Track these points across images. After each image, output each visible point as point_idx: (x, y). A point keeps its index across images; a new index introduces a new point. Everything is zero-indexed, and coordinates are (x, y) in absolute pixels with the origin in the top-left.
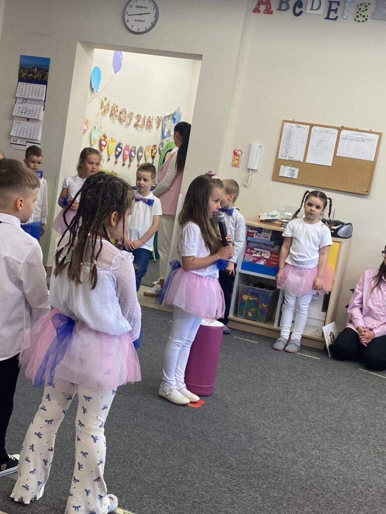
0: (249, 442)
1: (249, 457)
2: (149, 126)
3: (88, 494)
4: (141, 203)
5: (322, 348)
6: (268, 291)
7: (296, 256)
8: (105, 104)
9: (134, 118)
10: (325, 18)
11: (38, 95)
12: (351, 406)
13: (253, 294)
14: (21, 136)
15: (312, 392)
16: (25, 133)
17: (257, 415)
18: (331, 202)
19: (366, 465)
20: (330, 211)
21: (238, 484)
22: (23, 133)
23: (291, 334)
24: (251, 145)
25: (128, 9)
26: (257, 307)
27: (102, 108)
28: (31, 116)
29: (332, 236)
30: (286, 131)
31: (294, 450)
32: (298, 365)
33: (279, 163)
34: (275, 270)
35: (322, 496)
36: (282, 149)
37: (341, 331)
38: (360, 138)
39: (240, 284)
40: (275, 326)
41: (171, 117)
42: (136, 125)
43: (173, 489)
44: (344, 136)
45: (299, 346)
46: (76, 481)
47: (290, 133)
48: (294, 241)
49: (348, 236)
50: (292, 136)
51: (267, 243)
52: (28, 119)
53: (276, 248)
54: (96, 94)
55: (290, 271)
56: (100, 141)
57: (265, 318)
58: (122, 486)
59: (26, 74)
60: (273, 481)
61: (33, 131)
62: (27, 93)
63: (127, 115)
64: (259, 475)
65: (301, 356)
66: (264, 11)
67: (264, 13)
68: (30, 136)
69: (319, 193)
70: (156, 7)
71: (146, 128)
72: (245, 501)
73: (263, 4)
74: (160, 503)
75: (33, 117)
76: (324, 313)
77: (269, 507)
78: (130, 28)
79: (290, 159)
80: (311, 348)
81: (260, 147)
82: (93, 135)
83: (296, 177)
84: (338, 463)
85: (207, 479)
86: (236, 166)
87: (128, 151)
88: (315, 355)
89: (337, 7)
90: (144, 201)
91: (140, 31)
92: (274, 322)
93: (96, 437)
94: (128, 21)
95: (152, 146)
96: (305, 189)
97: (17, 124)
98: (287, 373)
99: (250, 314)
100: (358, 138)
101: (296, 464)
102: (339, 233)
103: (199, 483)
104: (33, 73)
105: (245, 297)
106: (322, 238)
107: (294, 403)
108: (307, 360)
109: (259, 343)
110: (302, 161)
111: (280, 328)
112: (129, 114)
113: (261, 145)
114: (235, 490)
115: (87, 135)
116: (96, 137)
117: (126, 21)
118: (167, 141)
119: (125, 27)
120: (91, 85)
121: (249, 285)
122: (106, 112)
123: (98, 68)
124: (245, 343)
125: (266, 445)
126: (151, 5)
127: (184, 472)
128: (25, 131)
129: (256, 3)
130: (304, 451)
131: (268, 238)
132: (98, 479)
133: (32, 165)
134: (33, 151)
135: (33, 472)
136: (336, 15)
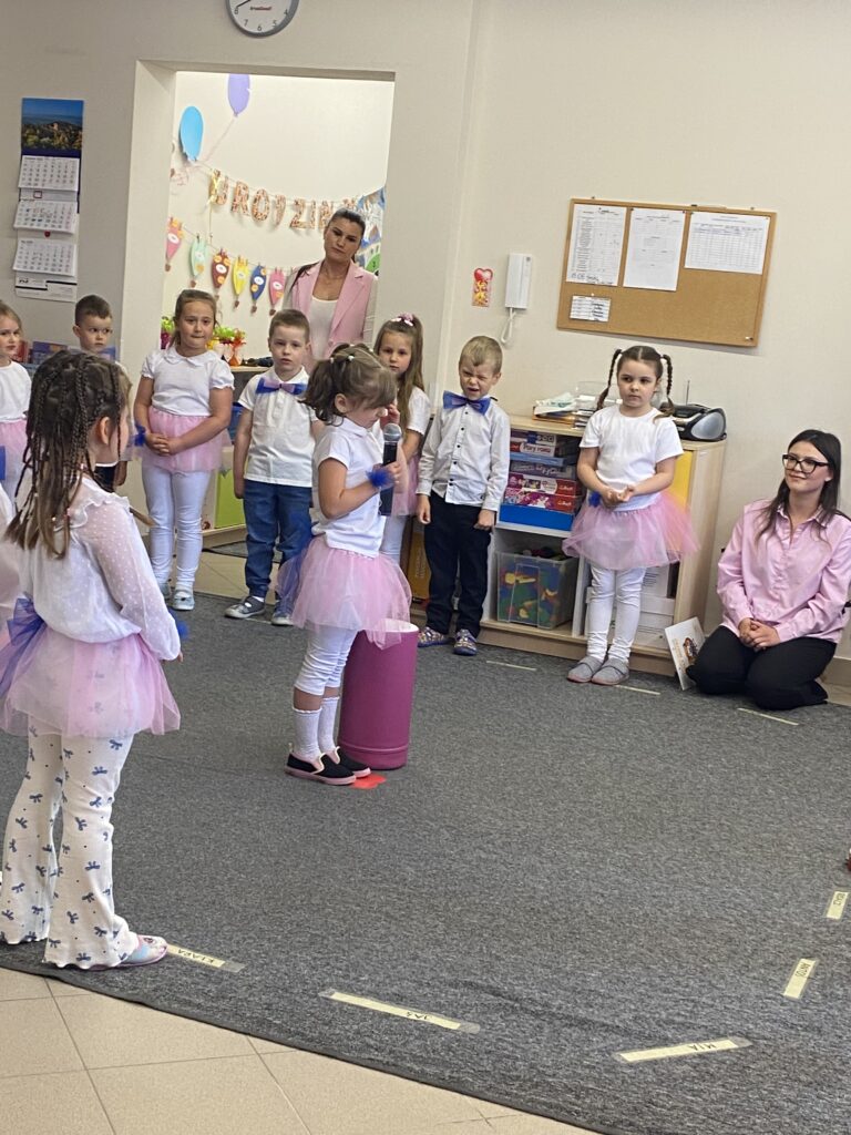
0: (454, 841)
3: (73, 922)
4: (281, 394)
6: (554, 562)
8: (217, 185)
9: (287, 209)
11: (64, 182)
12: (690, 775)
13: (527, 572)
14: (35, 270)
15: (618, 755)
16: (44, 262)
17: (485, 797)
18: (669, 364)
20: (670, 381)
21: (407, 907)
22: (40, 264)
24: (508, 258)
26: (536, 598)
27: (210, 195)
28: (53, 226)
29: (681, 438)
30: (578, 222)
31: (539, 852)
33: (569, 292)
36: (574, 261)
38: (732, 227)
40: (575, 635)
41: (378, 196)
42: (294, 224)
44: (698, 226)
47: (587, 226)
50: (592, 232)
51: (548, 463)
53: (569, 473)
56: (214, 265)
57: (554, 618)
60: (477, 901)
62: (41, 177)
63: (270, 204)
64: (454, 892)
65: (622, 690)
68: (53, 269)
72: (411, 932)
75: (58, 229)
76: (672, 600)
78: (242, 24)
79: (591, 281)
80: (647, 673)
81: (528, 259)
82: (195, 254)
83: (605, 319)
84: (621, 871)
85: (351, 901)
86: (482, 303)
87: (281, 282)
88: (653, 686)
90: (286, 389)
91: (263, 31)
92: (571, 625)
93: (83, 820)
94: (236, 10)
97: (25, 246)
98: (577, 722)
99: (523, 614)
100: (727, 227)
101: (534, 873)
103: (334, 910)
104: (52, 136)
105: (511, 579)
107: (571, 775)
108: (631, 696)
109: (539, 670)
110: (615, 284)
112: (274, 202)
113: (530, 256)
114: (397, 916)
115: (181, 255)
116: (202, 259)
117: (233, 11)
118: (372, 251)
119: (230, 24)
120: (181, 147)
121: (521, 554)
122: (220, 201)
123: (194, 109)
124: (507, 672)
125: (485, 846)
127: (309, 892)
128: (44, 258)
130: (558, 853)
131: (549, 451)
132: (90, 897)
133: (92, 337)
134: (91, 307)
135: (18, 888)
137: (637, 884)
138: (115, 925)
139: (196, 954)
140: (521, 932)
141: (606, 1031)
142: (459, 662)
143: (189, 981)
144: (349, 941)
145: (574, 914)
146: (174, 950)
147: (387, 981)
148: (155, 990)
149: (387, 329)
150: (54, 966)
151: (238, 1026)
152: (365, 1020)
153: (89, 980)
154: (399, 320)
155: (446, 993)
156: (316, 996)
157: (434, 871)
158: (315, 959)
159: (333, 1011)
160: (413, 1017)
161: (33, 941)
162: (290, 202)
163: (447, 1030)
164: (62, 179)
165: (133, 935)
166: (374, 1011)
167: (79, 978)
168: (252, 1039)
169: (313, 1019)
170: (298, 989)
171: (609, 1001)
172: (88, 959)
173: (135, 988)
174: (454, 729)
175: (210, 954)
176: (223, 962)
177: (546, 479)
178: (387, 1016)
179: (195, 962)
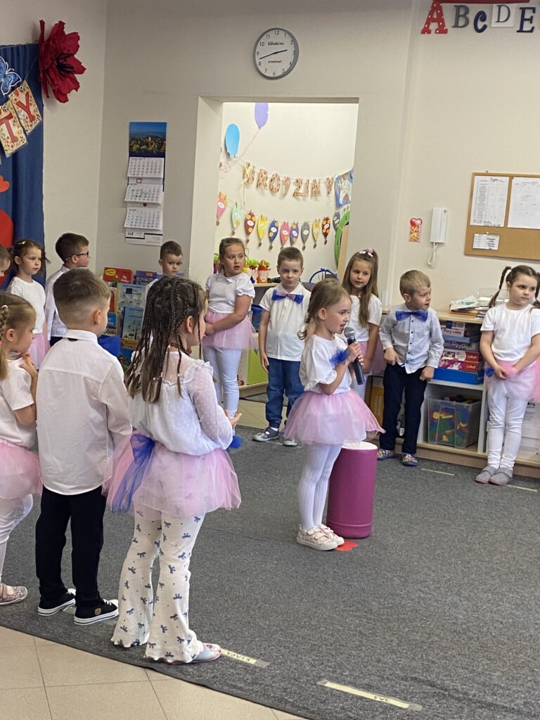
0: (403, 585)
1: (396, 601)
2: (316, 193)
3: (164, 632)
4: (287, 301)
6: (467, 405)
7: (502, 355)
8: (248, 171)
9: (291, 185)
10: (518, 31)
11: (155, 172)
13: (447, 411)
14: (137, 227)
15: (510, 530)
16: (142, 222)
17: (423, 557)
21: (373, 628)
22: (140, 223)
24: (432, 211)
25: (259, 50)
26: (454, 428)
27: (244, 178)
28: (148, 200)
30: (477, 187)
31: (458, 594)
32: (502, 499)
33: (472, 231)
36: (475, 212)
39: (429, 399)
40: (480, 452)
41: (348, 177)
42: (296, 194)
43: (291, 633)
45: (511, 475)
47: (483, 189)
50: (486, 194)
51: (460, 341)
52: (145, 205)
53: (474, 347)
56: (246, 221)
57: (465, 441)
60: (419, 625)
61: (151, 219)
62: (141, 170)
63: (281, 183)
64: (404, 619)
65: (511, 488)
66: (436, 30)
67: (436, 33)
68: (148, 226)
70: (294, 41)
71: (312, 196)
72: (376, 644)
74: (272, 645)
75: (151, 201)
77: (403, 649)
78: (263, 72)
79: (486, 224)
80: (528, 477)
81: (445, 211)
82: (235, 214)
83: (496, 248)
85: (336, 623)
86: (415, 240)
87: (287, 230)
88: (533, 486)
89: (532, 14)
90: (290, 297)
91: (276, 75)
92: (477, 446)
93: (175, 568)
94: (260, 63)
95: (322, 219)
96: (503, 264)
97: (131, 212)
98: (483, 509)
99: (445, 438)
101: (456, 607)
103: (325, 628)
104: (147, 145)
105: (436, 416)
107: (479, 544)
108: (518, 492)
109: (456, 475)
110: (502, 226)
112: (283, 181)
113: (446, 209)
114: (367, 633)
115: (226, 216)
116: (239, 217)
117: (258, 64)
118: (345, 210)
119: (256, 72)
120: (226, 149)
121: (443, 399)
122: (250, 182)
123: (234, 125)
124: (435, 476)
125: (423, 589)
126: (288, 40)
127: (310, 617)
128: (143, 220)
129: (425, 21)
130: (472, 594)
131: (460, 333)
132: (175, 617)
133: (170, 267)
134: (170, 248)
135: (130, 612)
136: (531, 26)
137: (525, 616)
138: (190, 636)
139: (239, 655)
140: (449, 645)
141: (506, 711)
142: (404, 470)
143: (235, 672)
144: (336, 649)
145: (484, 634)
146: (225, 652)
147: (361, 676)
148: (213, 677)
149: (357, 258)
150: (151, 660)
151: (266, 702)
152: (347, 700)
153: (172, 670)
154: (365, 252)
155: (400, 684)
156: (316, 684)
157: (390, 605)
158: (314, 660)
159: (326, 694)
160: (378, 699)
161: (138, 645)
162: (293, 181)
163: (401, 708)
164: (153, 171)
165: (200, 643)
166: (353, 695)
167: (165, 669)
168: (275, 711)
169: (314, 699)
170: (304, 679)
171: (507, 692)
172: (173, 656)
173: (201, 676)
174: (402, 513)
175: (247, 655)
176: (255, 661)
177: (460, 351)
178: (361, 698)
179: (238, 660)
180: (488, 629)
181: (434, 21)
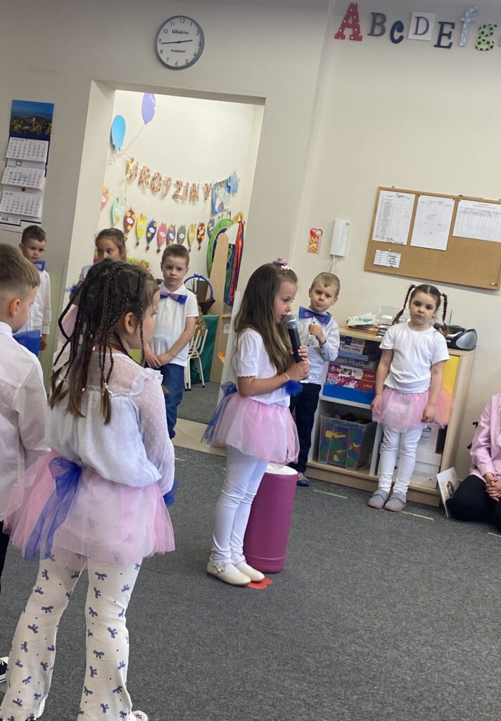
0: (334, 635)
1: (333, 656)
2: (194, 197)
3: (105, 711)
4: (169, 301)
5: (437, 505)
6: (360, 425)
7: (400, 376)
8: (131, 166)
9: (172, 186)
10: (435, 46)
11: (37, 155)
12: (476, 584)
13: (340, 430)
14: (13, 212)
15: (423, 566)
16: (20, 208)
17: (345, 598)
18: (445, 299)
19: (496, 666)
20: (445, 312)
21: (318, 695)
22: (17, 208)
23: (393, 485)
24: (334, 223)
25: (162, 35)
26: (346, 448)
27: (127, 173)
28: (28, 184)
29: (448, 347)
30: (383, 202)
31: (396, 647)
32: (403, 528)
33: (373, 247)
34: (371, 396)
35: (434, 710)
36: (378, 227)
37: (462, 480)
38: (486, 211)
39: (321, 416)
40: (371, 474)
41: (224, 185)
42: (175, 196)
43: (226, 703)
44: (463, 209)
45: (405, 501)
46: (88, 692)
47: (388, 205)
48: (396, 353)
49: (470, 347)
50: (391, 209)
51: (358, 358)
52: (24, 189)
53: (371, 365)
54: (118, 152)
55: (391, 397)
56: (126, 218)
57: (356, 463)
58: (154, 699)
59: (20, 126)
60: (367, 690)
61: (30, 206)
62: (22, 152)
63: (162, 182)
64: (348, 682)
65: (408, 515)
66: (351, 36)
67: (350, 39)
68: (26, 213)
69: (429, 288)
70: (200, 32)
71: (190, 200)
73: (348, 27)
75: (31, 186)
76: (440, 455)
78: (164, 60)
79: (389, 241)
80: (421, 504)
81: (347, 224)
82: (115, 210)
83: (397, 266)
84: (459, 664)
85: (274, 688)
86: (314, 251)
87: (165, 232)
88: (427, 513)
89: (452, 30)
90: (173, 297)
91: (179, 65)
92: (369, 468)
93: (115, 630)
94: (162, 51)
95: (198, 224)
96: (409, 283)
97: (8, 196)
98: (387, 539)
99: (336, 458)
100: (483, 211)
101: (399, 666)
102: (459, 343)
103: (264, 695)
104: (30, 125)
105: (329, 434)
106: (434, 350)
107: (397, 582)
108: (416, 521)
109: (349, 498)
110: (405, 244)
111: (377, 477)
112: (164, 181)
113: (348, 222)
115: (107, 209)
116: (119, 213)
117: (159, 51)
118: (219, 217)
119: (157, 60)
120: (111, 141)
121: (334, 417)
122: (133, 177)
123: (121, 116)
124: (329, 498)
125: (357, 640)
126: (193, 30)
127: (241, 679)
128: (20, 205)
129: (339, 26)
130: (410, 648)
131: (359, 351)
132: (119, 689)
133: (31, 253)
135: (27, 681)
136: (449, 41)
137: (474, 676)
177: (356, 369)
180: (442, 695)
181: (349, 26)
